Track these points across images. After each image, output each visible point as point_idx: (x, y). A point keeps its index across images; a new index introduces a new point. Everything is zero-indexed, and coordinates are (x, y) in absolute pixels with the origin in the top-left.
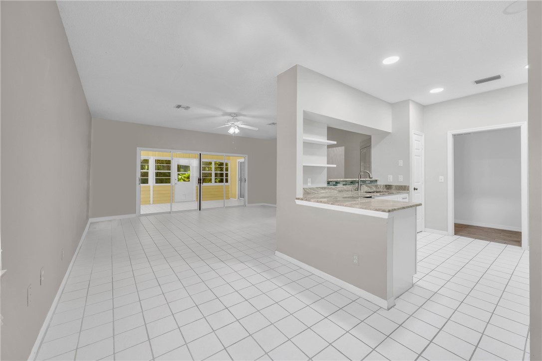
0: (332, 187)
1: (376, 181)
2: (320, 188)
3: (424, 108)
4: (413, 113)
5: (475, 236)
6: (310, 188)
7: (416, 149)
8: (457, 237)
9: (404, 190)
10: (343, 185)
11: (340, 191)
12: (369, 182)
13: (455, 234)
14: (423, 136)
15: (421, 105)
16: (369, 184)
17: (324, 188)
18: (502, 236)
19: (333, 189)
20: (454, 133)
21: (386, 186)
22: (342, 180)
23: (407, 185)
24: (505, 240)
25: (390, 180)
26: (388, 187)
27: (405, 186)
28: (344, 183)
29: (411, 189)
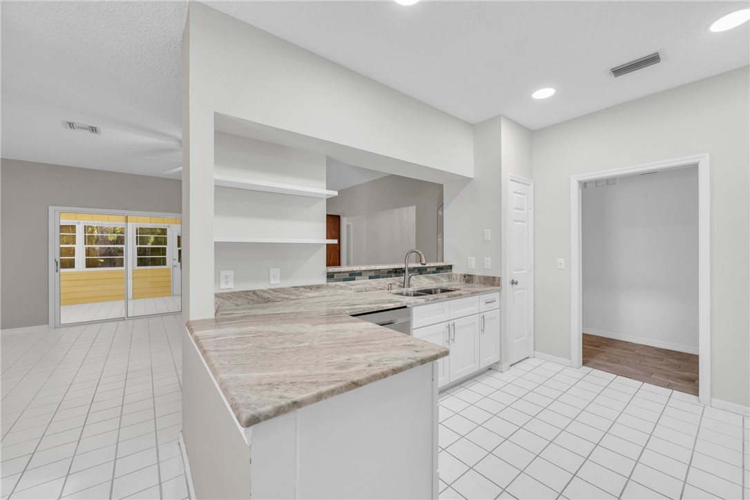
0: (341, 283)
1: (450, 267)
2: (304, 287)
3: (532, 135)
4: (508, 143)
5: (617, 366)
6: (274, 290)
7: (516, 208)
8: (587, 369)
9: (493, 285)
10: (370, 278)
11: (359, 291)
12: (435, 269)
13: (584, 364)
14: (532, 186)
15: (528, 129)
16: (434, 272)
17: (318, 287)
18: (664, 367)
19: (341, 288)
20: (580, 179)
21: (465, 276)
22: (363, 268)
23: (498, 276)
24: (668, 376)
25: (473, 268)
26: (468, 279)
27: (494, 278)
28: (372, 274)
29: (505, 283)
